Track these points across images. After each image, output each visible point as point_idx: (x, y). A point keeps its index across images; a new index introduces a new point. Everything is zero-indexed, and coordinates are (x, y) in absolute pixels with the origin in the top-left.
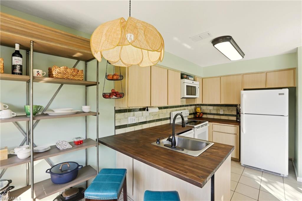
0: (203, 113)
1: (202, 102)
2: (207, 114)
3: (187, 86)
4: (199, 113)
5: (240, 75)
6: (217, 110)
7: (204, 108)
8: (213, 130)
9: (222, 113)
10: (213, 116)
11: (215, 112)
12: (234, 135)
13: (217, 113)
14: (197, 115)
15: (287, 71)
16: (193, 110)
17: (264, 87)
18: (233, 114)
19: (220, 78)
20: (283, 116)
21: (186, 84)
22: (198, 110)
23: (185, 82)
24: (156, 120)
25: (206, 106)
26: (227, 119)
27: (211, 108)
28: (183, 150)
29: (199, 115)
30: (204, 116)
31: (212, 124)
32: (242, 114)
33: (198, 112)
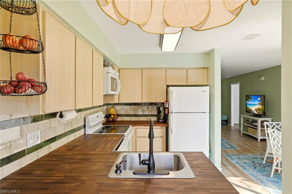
0: (117, 115)
1: (119, 101)
2: (122, 116)
3: (111, 77)
4: (113, 115)
5: (163, 68)
6: (135, 110)
7: (118, 108)
8: (137, 135)
9: (141, 114)
10: (130, 117)
11: (132, 113)
12: (161, 138)
13: (134, 114)
14: (111, 117)
15: (202, 70)
16: (105, 111)
17: (185, 84)
18: (153, 113)
19: (142, 70)
20: (206, 113)
21: (110, 75)
22: (112, 111)
23: (110, 72)
24: (68, 131)
25: (121, 106)
26: (147, 120)
27: (128, 107)
28: (169, 174)
29: (114, 117)
30: (119, 119)
31: (135, 129)
32: (172, 113)
33: (113, 113)
